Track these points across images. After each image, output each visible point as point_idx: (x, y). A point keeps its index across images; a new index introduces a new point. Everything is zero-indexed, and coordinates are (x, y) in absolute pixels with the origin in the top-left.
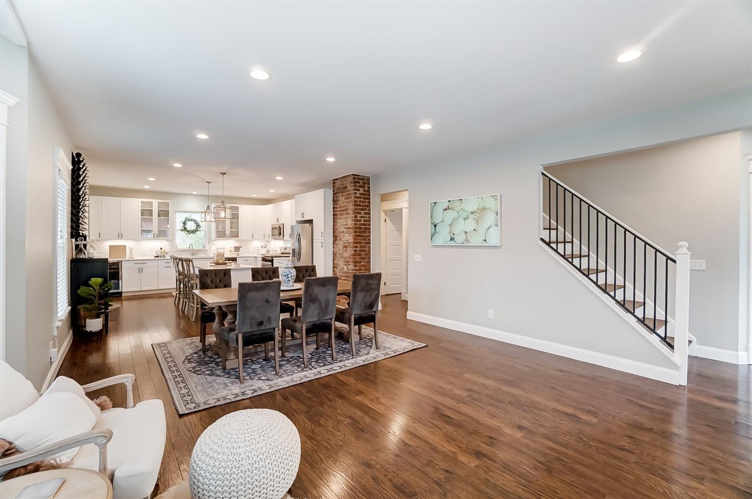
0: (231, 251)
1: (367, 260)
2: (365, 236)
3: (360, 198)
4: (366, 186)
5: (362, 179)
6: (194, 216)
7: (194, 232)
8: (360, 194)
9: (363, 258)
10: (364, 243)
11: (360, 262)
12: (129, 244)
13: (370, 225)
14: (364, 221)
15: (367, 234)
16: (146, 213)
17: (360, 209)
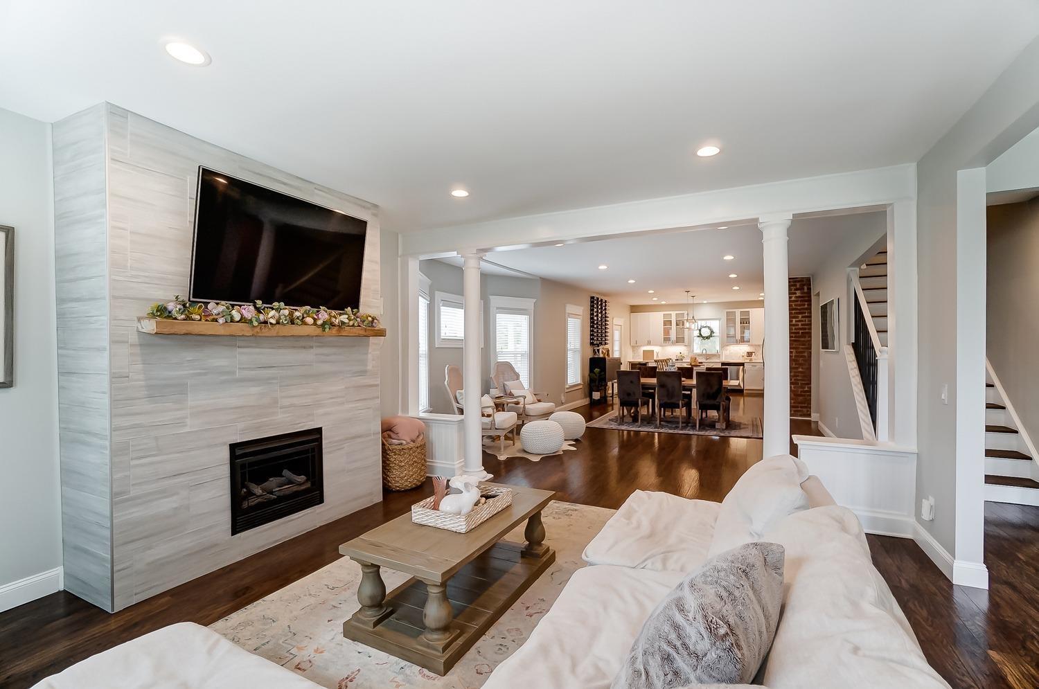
0: (743, 356)
1: (807, 366)
2: (804, 341)
3: (797, 301)
4: (806, 288)
5: (799, 281)
6: (709, 323)
7: (708, 338)
8: (796, 297)
9: (801, 364)
10: (802, 348)
11: (797, 368)
12: (656, 349)
13: (810, 329)
14: (802, 325)
15: (807, 339)
16: (667, 323)
17: (797, 313)
